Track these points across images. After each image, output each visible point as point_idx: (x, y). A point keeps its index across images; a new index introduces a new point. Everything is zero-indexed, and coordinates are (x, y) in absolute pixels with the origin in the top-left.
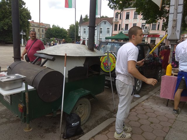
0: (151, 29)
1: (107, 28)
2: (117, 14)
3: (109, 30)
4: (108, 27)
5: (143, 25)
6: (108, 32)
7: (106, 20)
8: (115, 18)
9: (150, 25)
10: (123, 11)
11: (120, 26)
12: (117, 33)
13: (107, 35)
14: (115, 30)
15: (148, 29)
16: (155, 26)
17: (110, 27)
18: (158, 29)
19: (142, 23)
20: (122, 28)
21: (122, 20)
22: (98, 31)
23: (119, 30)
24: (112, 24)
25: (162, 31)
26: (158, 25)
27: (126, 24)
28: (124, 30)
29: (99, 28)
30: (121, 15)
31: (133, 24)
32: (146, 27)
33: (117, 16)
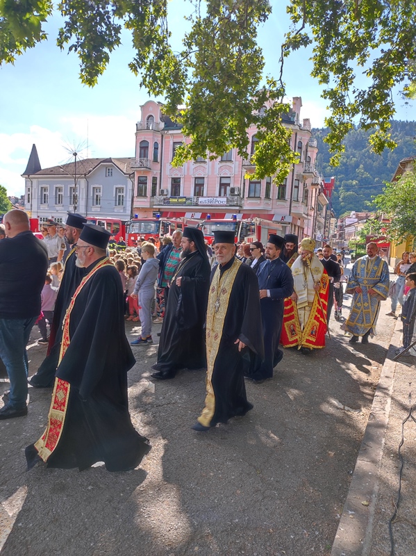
0: (246, 195)
1: (115, 186)
2: (143, 145)
3: (124, 194)
4: (119, 186)
5: (222, 182)
6: (121, 200)
7: (111, 162)
8: (138, 159)
9: (244, 184)
10: (162, 136)
11: (154, 184)
12: (147, 205)
13: (115, 211)
14: (140, 195)
15: (239, 195)
16: (258, 185)
17: (124, 186)
18: (267, 196)
19: (221, 178)
20: (162, 189)
21: (159, 165)
22: (89, 197)
23: (154, 194)
24: (131, 176)
25: (280, 203)
26: (267, 183)
27: (172, 178)
28: (169, 196)
29: (91, 187)
30: (156, 148)
31: (196, 178)
32: (233, 190)
33: (145, 151)
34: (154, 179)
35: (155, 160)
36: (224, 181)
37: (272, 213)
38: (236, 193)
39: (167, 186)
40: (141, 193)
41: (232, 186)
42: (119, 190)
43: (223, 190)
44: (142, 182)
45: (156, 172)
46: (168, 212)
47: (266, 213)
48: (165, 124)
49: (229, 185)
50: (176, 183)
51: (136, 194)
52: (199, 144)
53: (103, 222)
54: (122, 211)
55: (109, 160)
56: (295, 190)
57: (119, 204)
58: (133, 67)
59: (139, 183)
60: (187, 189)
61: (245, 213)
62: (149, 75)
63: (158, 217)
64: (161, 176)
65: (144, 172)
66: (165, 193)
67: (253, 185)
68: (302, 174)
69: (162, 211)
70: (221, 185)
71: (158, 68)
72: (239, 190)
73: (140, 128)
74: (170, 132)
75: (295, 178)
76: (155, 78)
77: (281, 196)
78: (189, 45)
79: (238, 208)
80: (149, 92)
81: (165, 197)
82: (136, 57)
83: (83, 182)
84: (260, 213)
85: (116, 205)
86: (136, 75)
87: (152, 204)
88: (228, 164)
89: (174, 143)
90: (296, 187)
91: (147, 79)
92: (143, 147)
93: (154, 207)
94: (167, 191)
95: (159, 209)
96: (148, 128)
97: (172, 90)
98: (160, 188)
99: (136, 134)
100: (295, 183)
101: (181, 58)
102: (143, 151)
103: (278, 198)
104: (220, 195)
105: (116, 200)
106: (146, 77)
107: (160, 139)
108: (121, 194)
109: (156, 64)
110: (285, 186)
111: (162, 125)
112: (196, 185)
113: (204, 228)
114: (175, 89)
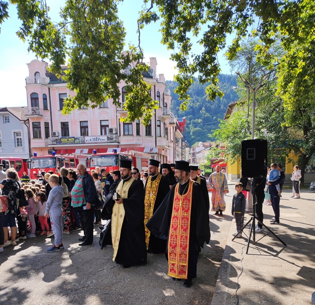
1: (13, 131)
2: (34, 97)
3: (21, 137)
4: (17, 131)
5: (102, 124)
6: (19, 142)
7: (7, 111)
8: (30, 107)
9: (120, 125)
10: (49, 89)
11: (47, 128)
12: (43, 145)
13: (16, 151)
14: (35, 137)
15: (116, 133)
16: (130, 126)
17: (21, 131)
18: (138, 133)
19: (101, 121)
20: (54, 131)
21: (49, 112)
23: (47, 136)
24: (26, 122)
25: (148, 138)
26: (137, 124)
27: (61, 123)
28: (60, 137)
30: (45, 99)
31: (81, 122)
32: (111, 131)
33: (35, 101)
34: (46, 124)
35: (45, 108)
36: (104, 123)
37: (143, 146)
38: (114, 132)
39: (57, 129)
40: (37, 135)
41: (110, 127)
42: (17, 134)
43: (103, 130)
44: (36, 126)
45: (47, 118)
46: (61, 150)
47: (138, 147)
48: (50, 78)
49: (108, 126)
50: (65, 126)
51: (32, 136)
52: (82, 96)
53: (7, 160)
54: (22, 151)
55: (5, 109)
56: (158, 128)
57: (18, 145)
58: (21, 35)
59: (33, 128)
60: (74, 131)
61: (123, 147)
62: (35, 42)
63: (54, 154)
64: (51, 121)
65: (37, 118)
66: (57, 135)
67: (126, 126)
68: (162, 116)
69: (56, 149)
70: (102, 126)
71: (42, 37)
72: (116, 130)
73: (28, 82)
74: (56, 85)
75: (157, 119)
76: (40, 45)
77: (148, 133)
78: (65, 17)
79: (116, 144)
80: (36, 56)
81: (57, 138)
82: (23, 27)
84: (134, 147)
85: (15, 147)
86: (24, 42)
87: (47, 144)
88: (105, 110)
89: (60, 94)
90: (158, 126)
91: (34, 45)
92: (34, 99)
93: (49, 146)
94: (58, 133)
95: (53, 148)
96: (36, 82)
97: (55, 53)
98: (52, 130)
99: (26, 87)
100: (158, 123)
101: (59, 28)
102: (34, 101)
103: (146, 135)
104: (101, 134)
105: (15, 143)
106: (33, 43)
107: (48, 91)
108: (19, 137)
109: (40, 33)
110: (150, 125)
111: (48, 80)
112: (81, 127)
113: (92, 161)
114: (57, 52)
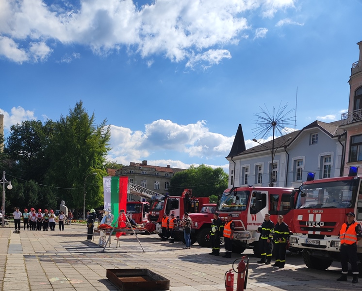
1: (320, 155)
3: (331, 163)
4: (325, 154)
6: (326, 172)
14: (352, 160)
17: (332, 153)
22: (289, 171)
24: (341, 138)
29: (292, 160)
42: (325, 159)
51: (347, 160)
55: (314, 124)
57: (325, 176)
59: (351, 145)
83: (283, 156)
85: (321, 178)
105: (321, 173)
108: (327, 164)
